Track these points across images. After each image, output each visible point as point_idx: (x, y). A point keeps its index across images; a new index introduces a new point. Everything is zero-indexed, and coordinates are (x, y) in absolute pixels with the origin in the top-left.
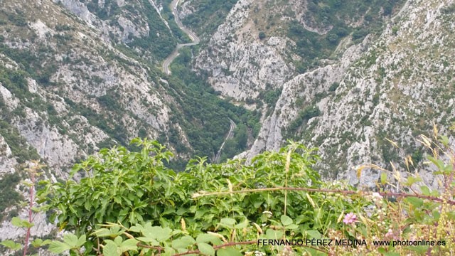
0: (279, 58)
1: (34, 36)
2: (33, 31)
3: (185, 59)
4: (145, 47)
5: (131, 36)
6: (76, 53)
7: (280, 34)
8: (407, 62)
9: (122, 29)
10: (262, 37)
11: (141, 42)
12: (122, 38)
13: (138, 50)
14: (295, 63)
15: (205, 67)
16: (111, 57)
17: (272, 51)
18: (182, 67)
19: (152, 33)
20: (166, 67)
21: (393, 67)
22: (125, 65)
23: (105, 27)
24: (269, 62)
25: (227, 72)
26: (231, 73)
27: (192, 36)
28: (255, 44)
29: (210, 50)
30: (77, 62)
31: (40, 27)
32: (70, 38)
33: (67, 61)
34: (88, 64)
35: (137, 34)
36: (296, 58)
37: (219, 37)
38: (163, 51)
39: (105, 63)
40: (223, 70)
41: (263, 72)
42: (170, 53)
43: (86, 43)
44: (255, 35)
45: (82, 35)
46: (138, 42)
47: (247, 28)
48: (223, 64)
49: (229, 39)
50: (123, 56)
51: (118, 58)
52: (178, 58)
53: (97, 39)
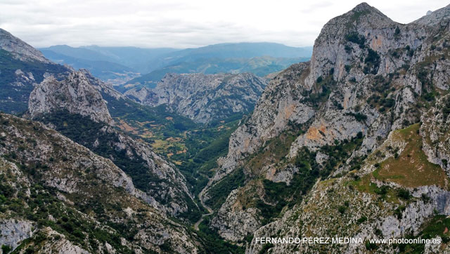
0: (253, 218)
1: (125, 215)
2: (125, 213)
3: (206, 222)
4: (185, 217)
5: (178, 212)
6: (148, 223)
7: (252, 206)
8: (314, 217)
9: (173, 209)
10: (244, 209)
11: (183, 215)
12: (173, 213)
13: (182, 219)
14: (261, 221)
15: (216, 225)
16: (167, 223)
17: (249, 215)
18: (205, 226)
19: (189, 210)
20: (196, 227)
21: (307, 220)
22: (174, 227)
23: (164, 208)
24: (248, 221)
25: (227, 227)
26: (229, 228)
27: (210, 210)
28: (241, 213)
29: (218, 217)
30: (149, 227)
31: (129, 211)
32: (145, 215)
33: (143, 227)
34: (154, 227)
35: (181, 211)
36: (261, 218)
37: (222, 210)
38: (195, 219)
39: (163, 227)
40: (225, 226)
41: (245, 226)
42: (198, 219)
43: (153, 217)
44: (240, 208)
45: (151, 213)
46: (182, 215)
47: (236, 204)
48: (225, 223)
49: (228, 210)
50: (173, 223)
51: (170, 224)
52: (202, 222)
53: (159, 215)
